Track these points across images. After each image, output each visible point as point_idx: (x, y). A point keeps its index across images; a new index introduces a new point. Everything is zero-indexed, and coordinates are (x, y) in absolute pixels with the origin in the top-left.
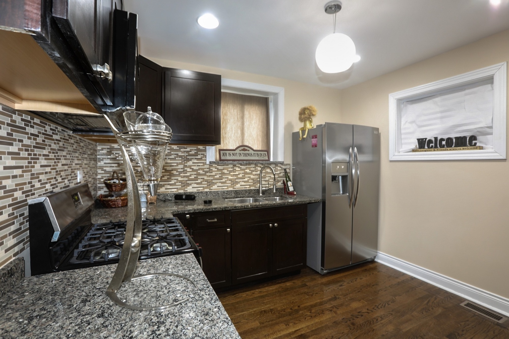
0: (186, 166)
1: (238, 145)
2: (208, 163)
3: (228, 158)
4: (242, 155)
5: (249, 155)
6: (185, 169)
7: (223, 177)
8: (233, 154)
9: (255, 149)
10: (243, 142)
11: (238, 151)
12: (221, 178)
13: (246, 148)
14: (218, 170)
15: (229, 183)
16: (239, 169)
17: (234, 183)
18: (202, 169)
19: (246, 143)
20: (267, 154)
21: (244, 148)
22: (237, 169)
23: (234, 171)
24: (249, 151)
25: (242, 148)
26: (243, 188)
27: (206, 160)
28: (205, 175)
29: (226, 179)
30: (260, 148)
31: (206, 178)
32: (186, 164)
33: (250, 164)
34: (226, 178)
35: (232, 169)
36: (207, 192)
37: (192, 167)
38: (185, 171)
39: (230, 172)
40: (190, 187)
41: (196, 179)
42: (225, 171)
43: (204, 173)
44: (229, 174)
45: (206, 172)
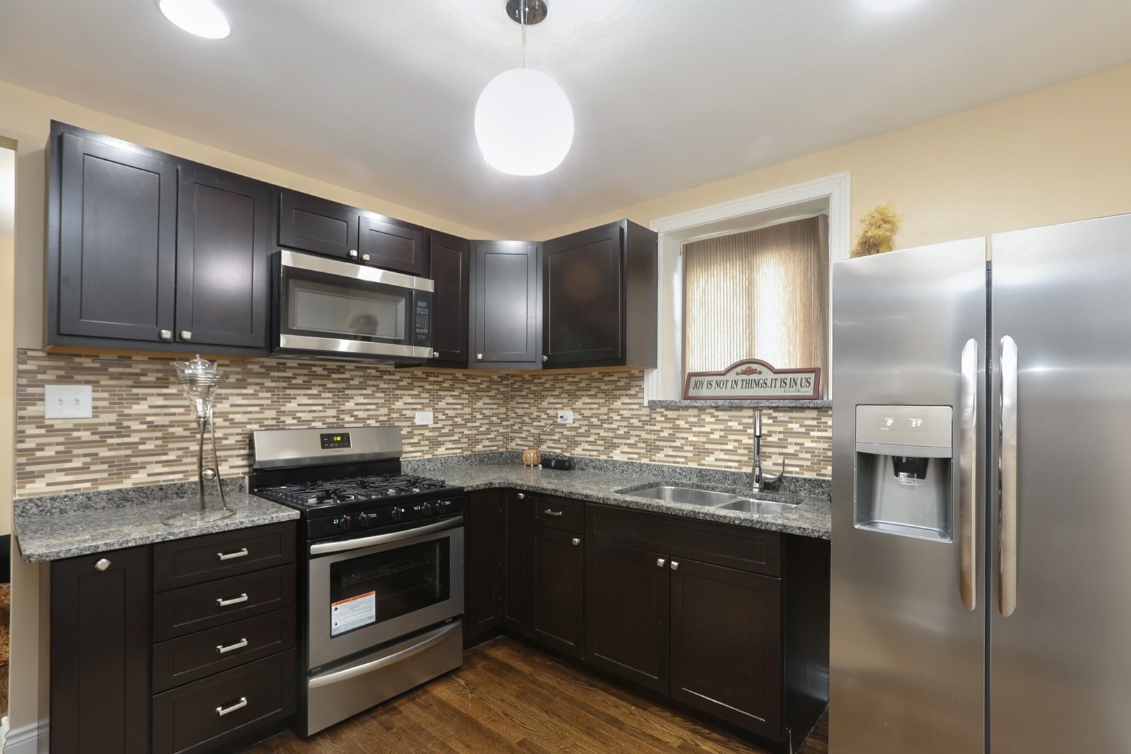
0: (611, 410)
1: (735, 360)
2: (646, 404)
3: (705, 392)
4: (740, 384)
5: (757, 383)
6: (611, 415)
7: (678, 435)
8: (718, 384)
9: (777, 366)
10: (750, 350)
11: (731, 376)
12: (672, 438)
13: (754, 366)
14: (667, 419)
15: (689, 452)
16: (713, 420)
17: (701, 452)
19: (759, 356)
20: (812, 381)
21: (750, 366)
22: (708, 419)
23: (701, 423)
24: (760, 373)
25: (744, 367)
26: (721, 466)
27: (643, 398)
28: (641, 428)
29: (683, 441)
30: (797, 364)
31: (644, 435)
33: (740, 408)
34: (682, 438)
35: (695, 420)
36: (641, 465)
37: (621, 412)
38: (610, 420)
39: (693, 424)
40: (617, 451)
42: (681, 423)
44: (689, 430)
45: (645, 423)
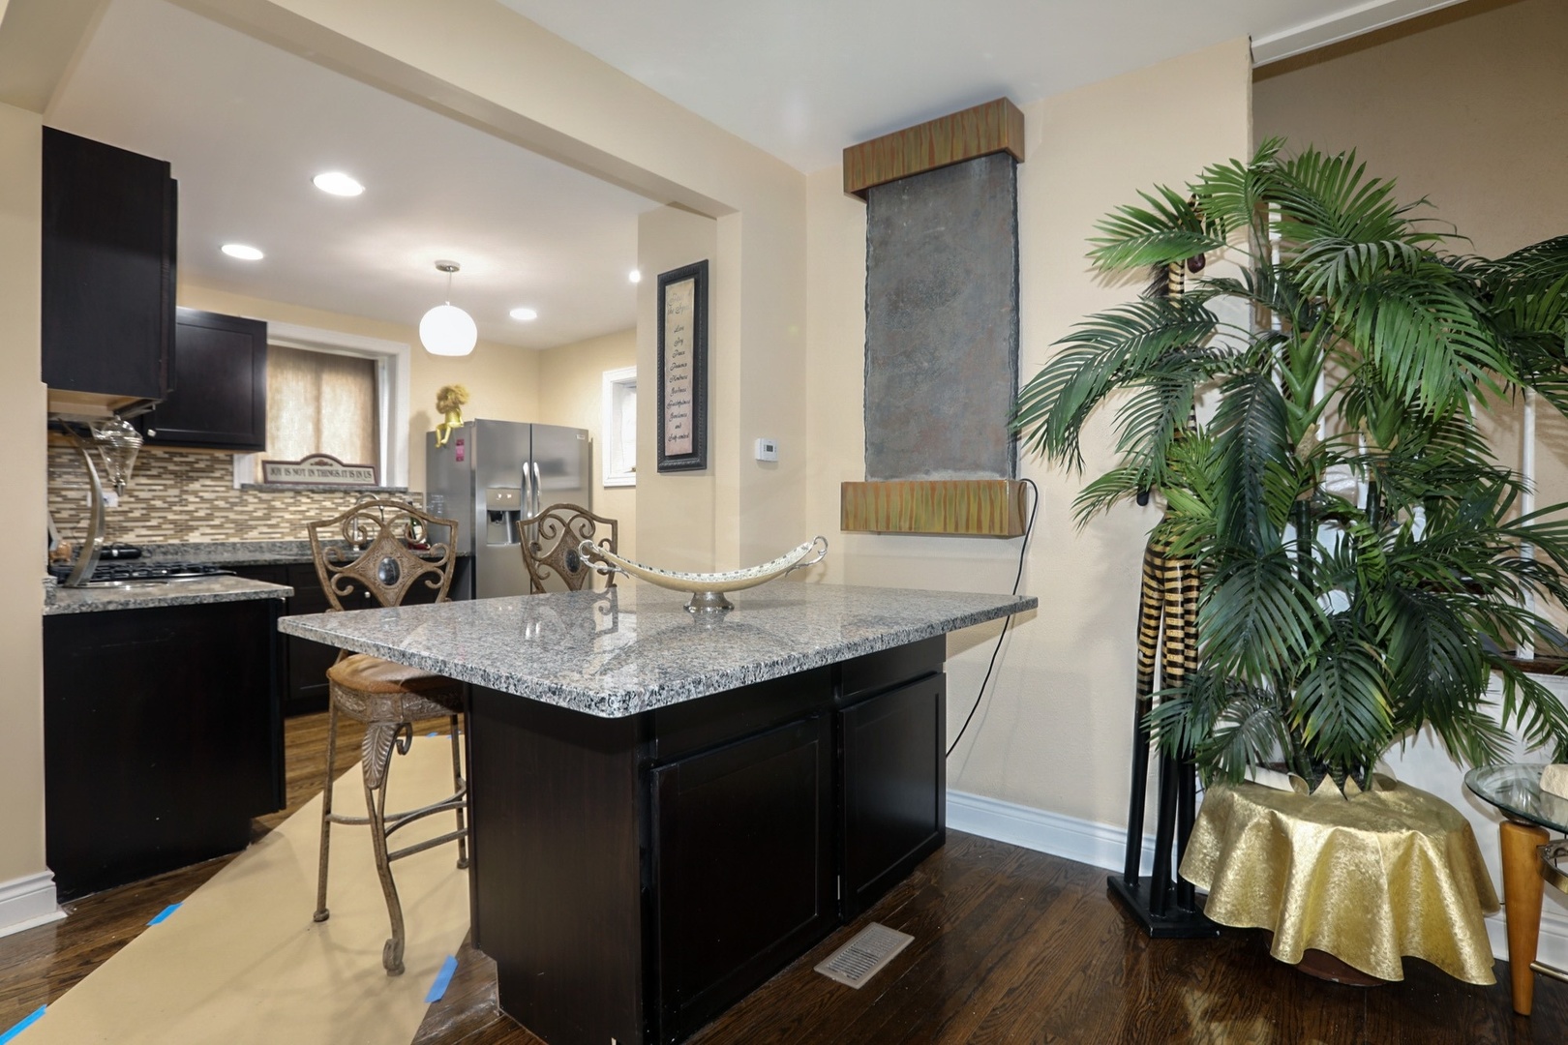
0: (186, 492)
1: (307, 454)
2: (237, 485)
3: (284, 477)
4: (316, 473)
5: (331, 473)
6: (185, 497)
7: (273, 514)
8: (296, 472)
9: (345, 462)
10: (318, 447)
11: (306, 466)
12: (267, 517)
13: (325, 460)
14: (261, 501)
15: (285, 527)
16: (309, 501)
18: (225, 499)
19: (326, 451)
20: (372, 473)
21: (320, 459)
22: (304, 500)
23: (300, 504)
24: (331, 465)
25: (317, 460)
27: (232, 481)
28: (229, 510)
29: (279, 520)
30: (357, 462)
31: (232, 516)
32: (185, 488)
33: (332, 491)
34: (278, 517)
35: (292, 501)
36: (234, 544)
37: (201, 494)
38: (183, 502)
39: (289, 505)
40: (197, 533)
41: (209, 517)
42: (277, 504)
43: (228, 506)
44: (285, 510)
45: (234, 504)
